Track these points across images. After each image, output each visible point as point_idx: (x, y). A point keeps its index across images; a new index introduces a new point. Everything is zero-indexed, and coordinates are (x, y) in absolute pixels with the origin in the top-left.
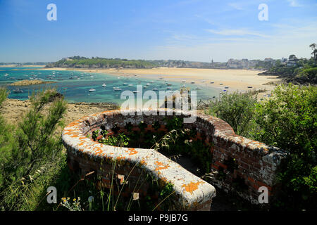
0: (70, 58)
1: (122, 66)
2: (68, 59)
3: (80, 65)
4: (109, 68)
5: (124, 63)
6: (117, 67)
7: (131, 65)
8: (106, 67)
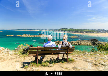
1: (85, 32)
5: (85, 31)
6: (83, 32)
7: (89, 32)
8: (79, 32)
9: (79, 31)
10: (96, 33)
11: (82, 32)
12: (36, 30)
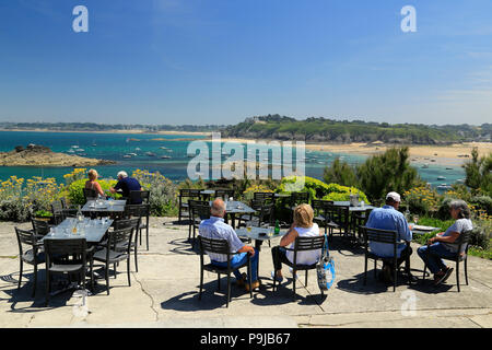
0: (261, 118)
1: (379, 139)
2: (257, 121)
3: (286, 134)
4: (349, 143)
5: (383, 132)
6: (368, 140)
7: (401, 136)
8: (344, 140)
9: (348, 135)
10: (449, 144)
11: (363, 141)
12: (126, 127)
